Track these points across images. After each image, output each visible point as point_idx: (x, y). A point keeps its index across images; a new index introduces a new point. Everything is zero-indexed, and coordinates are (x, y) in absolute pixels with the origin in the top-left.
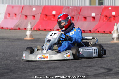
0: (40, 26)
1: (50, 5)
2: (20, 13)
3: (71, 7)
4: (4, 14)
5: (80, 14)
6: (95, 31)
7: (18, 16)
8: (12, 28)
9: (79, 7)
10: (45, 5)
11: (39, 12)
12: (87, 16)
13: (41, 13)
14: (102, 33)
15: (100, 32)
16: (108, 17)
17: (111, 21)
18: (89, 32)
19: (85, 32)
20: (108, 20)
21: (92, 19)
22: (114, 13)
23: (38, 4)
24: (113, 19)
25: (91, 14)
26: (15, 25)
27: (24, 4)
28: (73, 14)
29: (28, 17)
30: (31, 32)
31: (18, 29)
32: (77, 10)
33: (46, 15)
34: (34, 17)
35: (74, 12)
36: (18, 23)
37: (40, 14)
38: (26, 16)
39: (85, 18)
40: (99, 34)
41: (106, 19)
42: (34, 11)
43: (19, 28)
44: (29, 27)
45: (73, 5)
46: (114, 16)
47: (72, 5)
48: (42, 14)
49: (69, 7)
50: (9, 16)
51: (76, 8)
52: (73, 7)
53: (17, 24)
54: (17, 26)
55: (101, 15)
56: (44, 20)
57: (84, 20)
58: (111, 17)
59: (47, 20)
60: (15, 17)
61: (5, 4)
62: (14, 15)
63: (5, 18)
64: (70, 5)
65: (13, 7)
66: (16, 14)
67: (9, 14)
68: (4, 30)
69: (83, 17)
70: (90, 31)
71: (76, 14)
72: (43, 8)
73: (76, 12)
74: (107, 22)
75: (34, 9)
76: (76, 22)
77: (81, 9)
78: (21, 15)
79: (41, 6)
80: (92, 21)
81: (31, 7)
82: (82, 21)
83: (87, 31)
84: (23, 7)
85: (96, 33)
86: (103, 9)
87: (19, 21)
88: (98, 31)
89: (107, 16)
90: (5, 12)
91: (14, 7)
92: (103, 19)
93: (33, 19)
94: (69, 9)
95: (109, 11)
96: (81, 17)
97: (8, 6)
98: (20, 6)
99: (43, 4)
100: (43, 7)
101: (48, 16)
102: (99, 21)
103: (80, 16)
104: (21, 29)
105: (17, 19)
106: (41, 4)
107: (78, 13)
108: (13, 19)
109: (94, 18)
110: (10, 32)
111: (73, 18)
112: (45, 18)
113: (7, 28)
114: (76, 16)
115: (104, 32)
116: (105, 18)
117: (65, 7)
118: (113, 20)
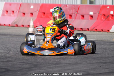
0: (38, 23)
1: (48, 3)
2: (18, 11)
3: (69, 5)
4: (2, 11)
5: (78, 12)
6: (93, 29)
7: (15, 14)
8: (10, 25)
9: (77, 5)
10: (43, 3)
11: (37, 10)
12: (85, 15)
13: (39, 10)
14: (100, 32)
15: (97, 30)
16: (106, 16)
17: (109, 20)
18: (86, 30)
19: (83, 30)
20: (106, 19)
21: (89, 17)
22: (112, 12)
23: (36, 2)
24: (111, 17)
25: (89, 13)
26: (13, 22)
27: (22, 2)
28: (71, 12)
29: (26, 14)
30: (33, 29)
31: (15, 26)
32: (75, 8)
33: (44, 13)
34: (32, 15)
35: (72, 10)
36: (16, 20)
37: (37, 12)
38: (24, 14)
39: (83, 16)
40: (97, 32)
41: (104, 18)
42: (32, 8)
43: (17, 25)
44: (32, 24)
45: (72, 4)
46: (112, 15)
47: (70, 4)
48: (39, 12)
49: (67, 6)
50: (6, 13)
51: (73, 7)
52: (71, 6)
53: (14, 20)
54: (15, 23)
55: (99, 14)
56: (41, 17)
57: (82, 18)
58: (109, 16)
59: (45, 18)
60: (13, 14)
61: (3, 1)
62: (12, 12)
63: (3, 15)
64: (68, 4)
65: (10, 4)
66: (13, 12)
67: (7, 11)
68: (2, 26)
69: (80, 15)
70: (88, 29)
71: (74, 13)
72: (41, 6)
73: (74, 10)
74: (105, 20)
75: (32, 7)
76: (74, 20)
77: (79, 8)
78: (19, 12)
79: (38, 4)
80: (89, 19)
81: (29, 5)
82: (80, 19)
83: (85, 29)
84: (21, 5)
85: (95, 31)
86: (101, 8)
87: (17, 18)
88: (96, 30)
89: (104, 15)
90: (2, 9)
91: (12, 5)
92: (101, 18)
93: (31, 16)
94: (67, 7)
95: (107, 10)
96: (79, 16)
97: (6, 4)
98: (18, 4)
99: (41, 3)
100: (41, 4)
101: (46, 14)
102: (97, 19)
103: (78, 14)
104: (18, 26)
105: (14, 16)
106: (40, 2)
107: (76, 12)
108: (10, 16)
109: (92, 16)
110: (9, 28)
111: (71, 16)
112: (42, 16)
113: (5, 25)
114: (74, 14)
115: (102, 30)
116: (103, 16)
117: (63, 6)
118: (111, 19)
